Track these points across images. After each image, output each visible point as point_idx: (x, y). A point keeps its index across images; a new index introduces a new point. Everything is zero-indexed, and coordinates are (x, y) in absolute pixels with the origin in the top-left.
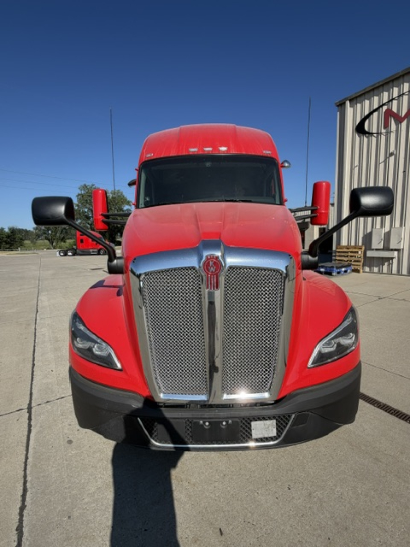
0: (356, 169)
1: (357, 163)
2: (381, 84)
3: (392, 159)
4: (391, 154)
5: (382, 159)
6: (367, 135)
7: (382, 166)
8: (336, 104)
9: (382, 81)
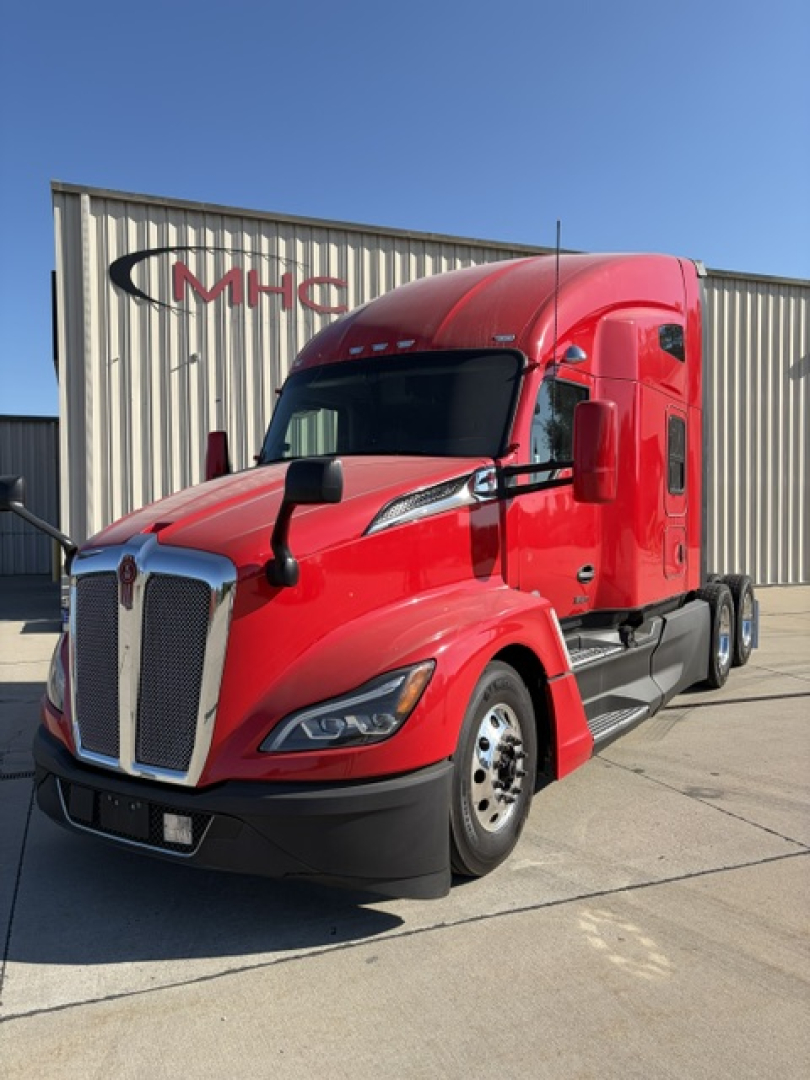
0: (115, 368)
1: (115, 353)
2: (165, 203)
3: (194, 367)
4: (193, 359)
5: (175, 363)
6: (138, 298)
7: (175, 376)
8: (53, 184)
9: (170, 200)
